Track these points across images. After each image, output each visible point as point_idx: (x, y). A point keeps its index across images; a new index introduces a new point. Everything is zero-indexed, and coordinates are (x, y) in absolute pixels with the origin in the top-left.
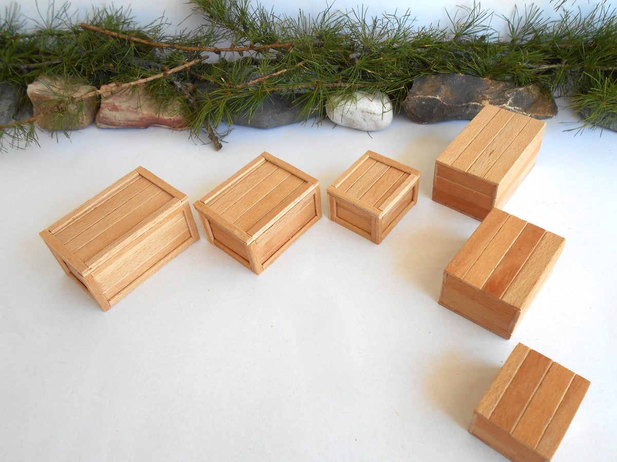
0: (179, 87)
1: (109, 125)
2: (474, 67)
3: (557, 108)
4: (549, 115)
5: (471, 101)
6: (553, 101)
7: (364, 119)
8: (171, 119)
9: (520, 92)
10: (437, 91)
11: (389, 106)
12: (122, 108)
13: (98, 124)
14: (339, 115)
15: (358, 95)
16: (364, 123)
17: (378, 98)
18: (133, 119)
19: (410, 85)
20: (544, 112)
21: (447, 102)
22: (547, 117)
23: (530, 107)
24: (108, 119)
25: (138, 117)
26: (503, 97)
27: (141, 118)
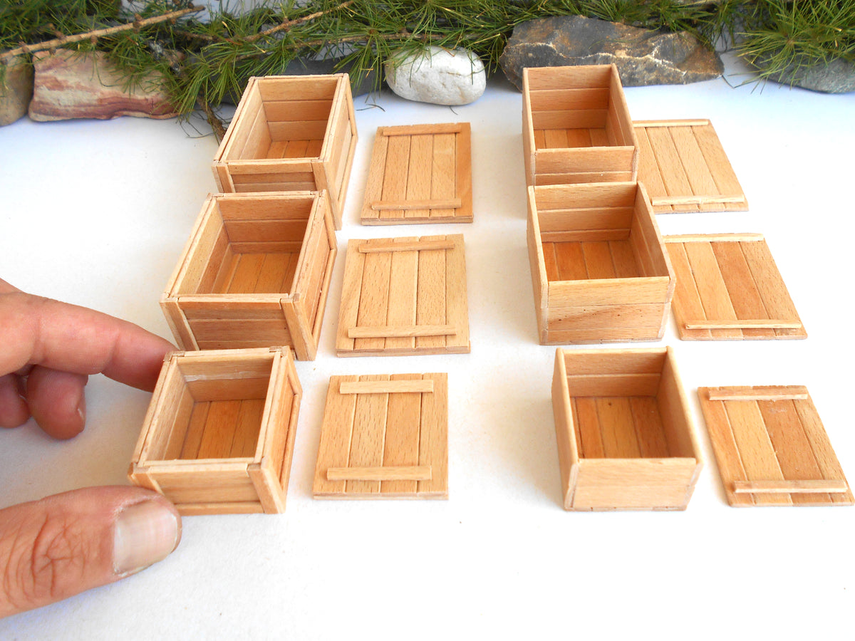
0: (159, 51)
1: (50, 115)
2: (603, 6)
3: (723, 64)
4: (713, 74)
5: (600, 50)
6: (716, 54)
7: (443, 84)
8: (147, 100)
9: (669, 40)
10: (550, 36)
11: (479, 65)
12: (69, 84)
13: (32, 115)
14: (405, 80)
15: (433, 50)
16: (444, 90)
17: (462, 54)
18: (87, 102)
19: (509, 34)
20: (705, 69)
21: (564, 54)
22: (710, 77)
23: (684, 62)
24: (47, 104)
25: (96, 97)
26: (646, 46)
27: (101, 100)
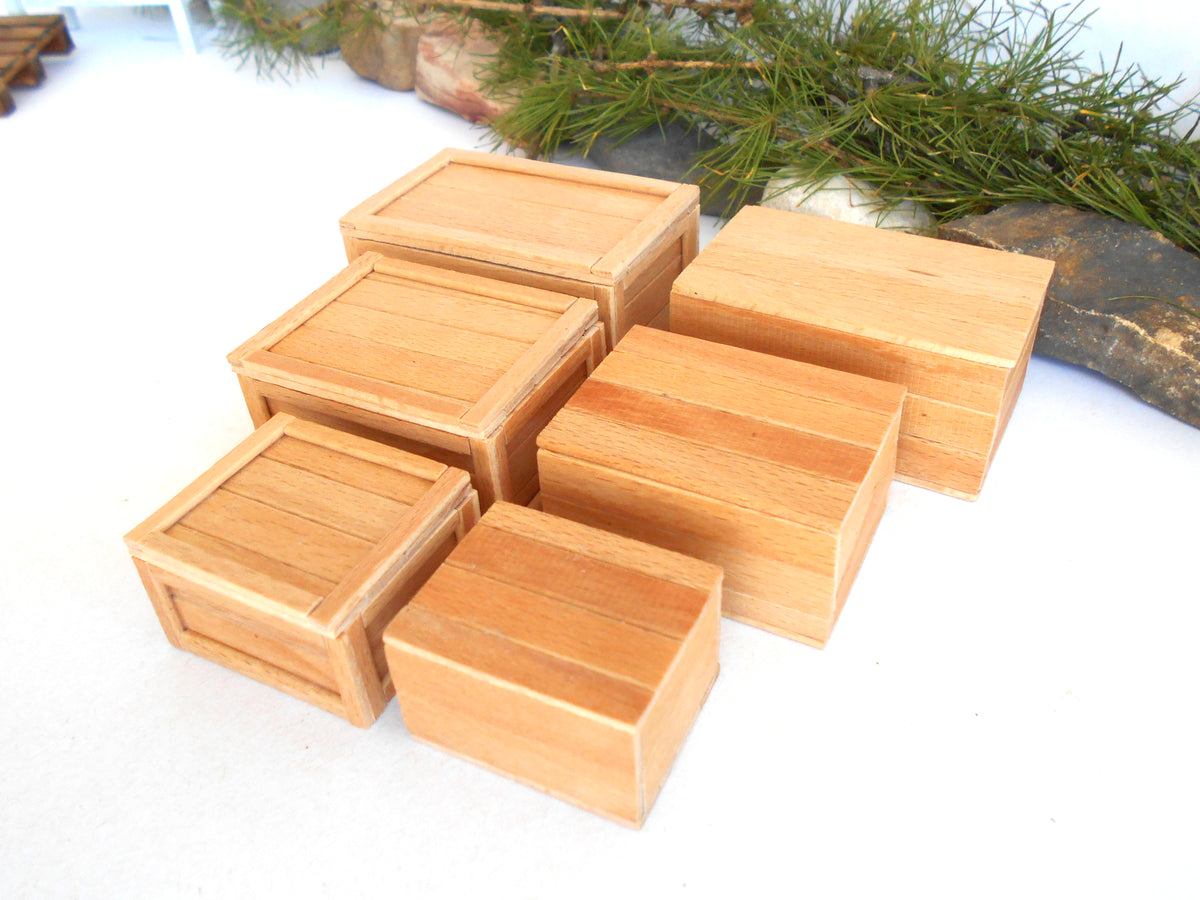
5: (1120, 312)
8: (496, 110)
12: (441, 59)
13: (417, 89)
15: (837, 181)
18: (450, 90)
25: (455, 86)
27: (460, 92)
